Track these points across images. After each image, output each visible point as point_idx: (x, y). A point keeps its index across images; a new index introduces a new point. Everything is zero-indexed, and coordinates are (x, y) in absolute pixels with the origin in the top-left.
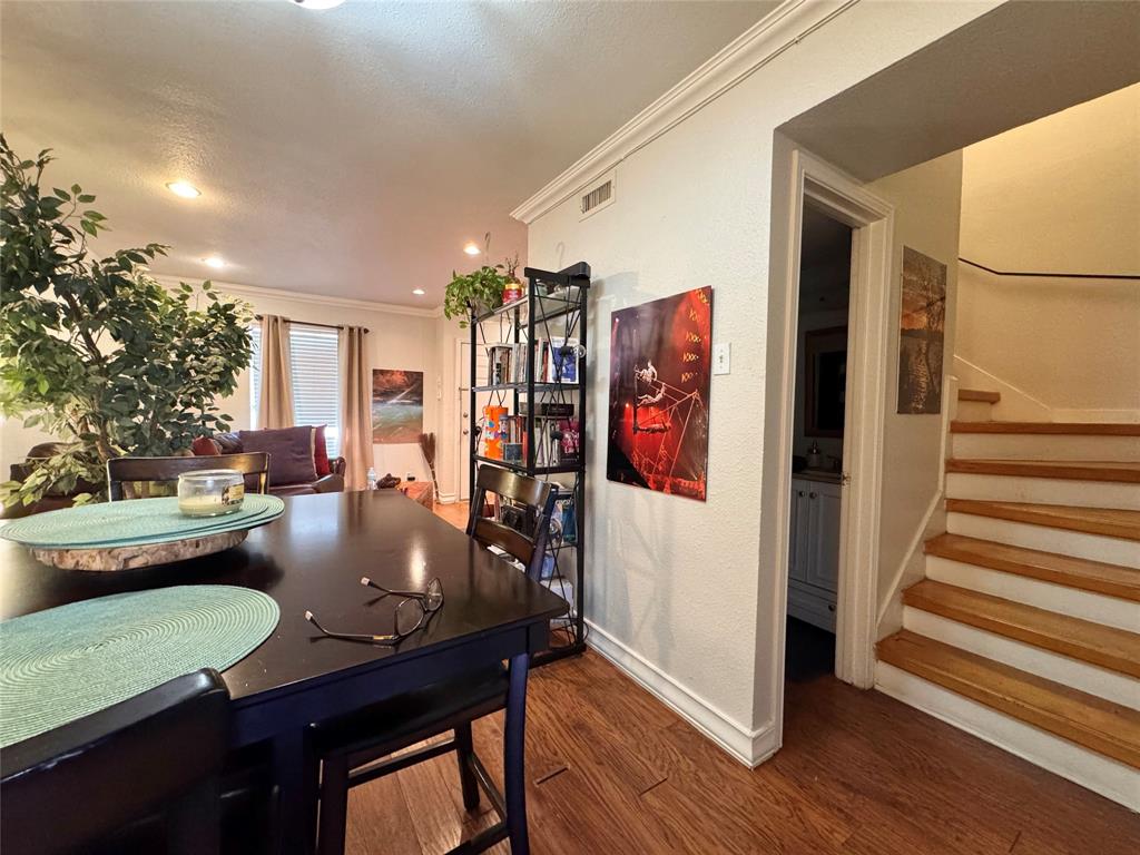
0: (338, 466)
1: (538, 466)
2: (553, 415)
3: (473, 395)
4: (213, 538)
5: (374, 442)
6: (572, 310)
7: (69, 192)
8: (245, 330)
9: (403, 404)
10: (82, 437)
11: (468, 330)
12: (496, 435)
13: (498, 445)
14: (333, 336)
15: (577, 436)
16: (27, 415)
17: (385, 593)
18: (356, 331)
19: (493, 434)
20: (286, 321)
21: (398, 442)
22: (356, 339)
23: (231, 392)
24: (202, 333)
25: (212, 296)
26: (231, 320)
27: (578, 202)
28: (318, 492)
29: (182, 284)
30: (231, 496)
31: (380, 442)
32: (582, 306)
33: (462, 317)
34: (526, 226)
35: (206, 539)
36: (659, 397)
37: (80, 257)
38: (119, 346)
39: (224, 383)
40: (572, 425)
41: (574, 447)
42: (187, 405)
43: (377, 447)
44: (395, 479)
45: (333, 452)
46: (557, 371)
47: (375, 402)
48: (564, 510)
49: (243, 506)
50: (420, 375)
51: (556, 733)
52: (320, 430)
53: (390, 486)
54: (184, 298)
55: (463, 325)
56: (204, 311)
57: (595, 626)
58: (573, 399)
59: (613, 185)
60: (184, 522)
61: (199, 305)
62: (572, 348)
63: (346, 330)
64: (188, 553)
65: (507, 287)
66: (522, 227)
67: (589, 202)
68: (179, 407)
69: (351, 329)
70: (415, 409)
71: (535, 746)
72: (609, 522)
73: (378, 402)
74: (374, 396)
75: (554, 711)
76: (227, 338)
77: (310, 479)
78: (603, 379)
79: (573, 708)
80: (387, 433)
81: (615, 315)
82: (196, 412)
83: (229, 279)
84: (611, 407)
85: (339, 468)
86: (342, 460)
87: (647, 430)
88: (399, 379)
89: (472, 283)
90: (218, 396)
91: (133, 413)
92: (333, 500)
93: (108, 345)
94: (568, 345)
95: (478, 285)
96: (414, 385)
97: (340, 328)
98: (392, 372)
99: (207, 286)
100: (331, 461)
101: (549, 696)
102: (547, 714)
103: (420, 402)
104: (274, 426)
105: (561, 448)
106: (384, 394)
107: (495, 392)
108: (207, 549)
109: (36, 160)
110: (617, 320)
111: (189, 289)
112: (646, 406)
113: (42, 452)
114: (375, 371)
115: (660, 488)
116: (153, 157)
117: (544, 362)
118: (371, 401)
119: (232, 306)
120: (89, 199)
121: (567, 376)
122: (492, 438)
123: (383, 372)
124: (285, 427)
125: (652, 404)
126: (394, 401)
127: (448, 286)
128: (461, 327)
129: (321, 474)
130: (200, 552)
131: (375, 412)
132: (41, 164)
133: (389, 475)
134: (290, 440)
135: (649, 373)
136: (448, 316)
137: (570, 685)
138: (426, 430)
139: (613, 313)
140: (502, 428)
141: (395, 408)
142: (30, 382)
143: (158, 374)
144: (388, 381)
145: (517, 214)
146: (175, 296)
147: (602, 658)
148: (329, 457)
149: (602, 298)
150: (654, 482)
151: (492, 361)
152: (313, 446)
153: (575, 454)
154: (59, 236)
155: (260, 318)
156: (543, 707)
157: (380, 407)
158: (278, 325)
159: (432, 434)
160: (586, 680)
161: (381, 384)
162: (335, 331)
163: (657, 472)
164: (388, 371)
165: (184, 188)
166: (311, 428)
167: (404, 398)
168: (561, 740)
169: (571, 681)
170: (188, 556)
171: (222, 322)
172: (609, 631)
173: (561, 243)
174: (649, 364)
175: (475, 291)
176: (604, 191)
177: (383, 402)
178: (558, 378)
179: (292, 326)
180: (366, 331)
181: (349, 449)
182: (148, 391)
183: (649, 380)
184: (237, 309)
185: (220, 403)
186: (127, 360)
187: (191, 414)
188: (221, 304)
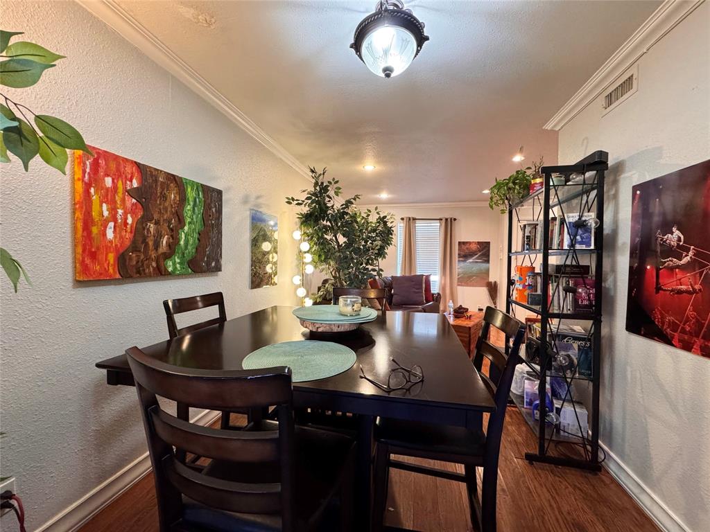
0: (437, 297)
1: (550, 311)
2: (567, 273)
3: (510, 259)
4: (344, 325)
5: (458, 285)
6: (588, 192)
7: (331, 181)
8: (391, 227)
9: (477, 262)
10: (333, 277)
11: (506, 215)
12: (524, 286)
13: (526, 293)
14: (437, 224)
15: (593, 291)
16: (321, 267)
17: (398, 367)
18: (449, 220)
19: (521, 285)
20: (414, 219)
21: (473, 286)
22: (449, 225)
23: (385, 257)
24: (374, 230)
25: (378, 213)
26: (385, 223)
27: (602, 101)
28: (425, 312)
29: (368, 210)
30: (355, 308)
31: (462, 285)
32: (599, 185)
33: (502, 207)
34: (557, 132)
35: (342, 325)
36: (685, 260)
37: (333, 206)
38: (345, 240)
39: (381, 253)
40: (587, 282)
41: (589, 299)
42: (367, 264)
43: (459, 288)
44: (465, 309)
45: (435, 289)
46: (572, 241)
47: (459, 261)
48: (579, 349)
49: (361, 313)
50: (489, 242)
51: (554, 518)
52: (428, 277)
53: (461, 313)
54: (368, 215)
55: (503, 211)
56: (375, 221)
57: (612, 454)
58: (588, 261)
59: (634, 78)
60: (338, 316)
61: (373, 219)
62: (585, 221)
63: (444, 220)
64: (335, 330)
65: (533, 182)
66: (554, 134)
67: (610, 99)
68: (364, 265)
69: (447, 219)
70: (484, 266)
71: (533, 517)
72: (629, 369)
73: (462, 261)
74: (459, 257)
75: (556, 502)
76: (383, 232)
77: (422, 304)
78: (624, 244)
79: (575, 510)
80: (466, 280)
81: (635, 188)
82: (370, 267)
83: (389, 202)
84: (631, 268)
85: (437, 299)
86: (439, 294)
87: (672, 291)
88: (474, 247)
89: (508, 184)
90: (380, 260)
91: (348, 268)
92: (434, 317)
93: (342, 240)
94: (583, 219)
95: (511, 185)
96: (483, 250)
97: (441, 219)
98: (470, 243)
99: (376, 209)
100: (433, 294)
101: (555, 490)
102: (549, 500)
103: (488, 261)
104: (407, 275)
105: (575, 301)
106: (465, 256)
107: (527, 256)
108: (342, 329)
109: (322, 173)
110: (638, 192)
111: (370, 211)
112: (671, 269)
113: (325, 281)
114: (459, 243)
115: (687, 347)
116: (358, 158)
117: (561, 233)
118: (457, 260)
119: (386, 217)
120: (337, 182)
121: (581, 243)
122: (521, 288)
123: (464, 243)
124: (412, 274)
125: (678, 267)
126: (471, 260)
127: (491, 189)
128: (502, 213)
129: (427, 302)
130: (339, 330)
131: (459, 267)
132: (324, 174)
133: (461, 306)
134: (413, 281)
135: (675, 237)
136: (491, 207)
137: (578, 492)
138: (492, 279)
139: (634, 187)
140: (529, 281)
141: (472, 265)
142: (320, 256)
143: (357, 251)
144: (467, 248)
145: (549, 126)
146: (365, 215)
147: (619, 486)
148: (432, 292)
149: (622, 176)
150: (680, 341)
151: (524, 234)
152: (424, 286)
153: (590, 306)
154: (327, 199)
155: (402, 219)
156: (547, 495)
157: (462, 264)
158: (410, 221)
159: (495, 282)
160: (596, 496)
161: (463, 251)
162: (438, 221)
163: (684, 331)
164: (467, 242)
165: (369, 167)
166: (423, 275)
167: (477, 258)
168: (556, 524)
169: (578, 488)
170: (336, 331)
171: (382, 225)
172: (628, 464)
173: (587, 138)
174: (674, 229)
175: (509, 189)
176: (627, 85)
177: (465, 261)
178: (572, 245)
179: (417, 221)
180: (455, 219)
181: (444, 288)
182: (353, 258)
183: (674, 243)
184: (388, 217)
185: (382, 263)
186: (348, 245)
187: (368, 268)
188: (382, 216)
